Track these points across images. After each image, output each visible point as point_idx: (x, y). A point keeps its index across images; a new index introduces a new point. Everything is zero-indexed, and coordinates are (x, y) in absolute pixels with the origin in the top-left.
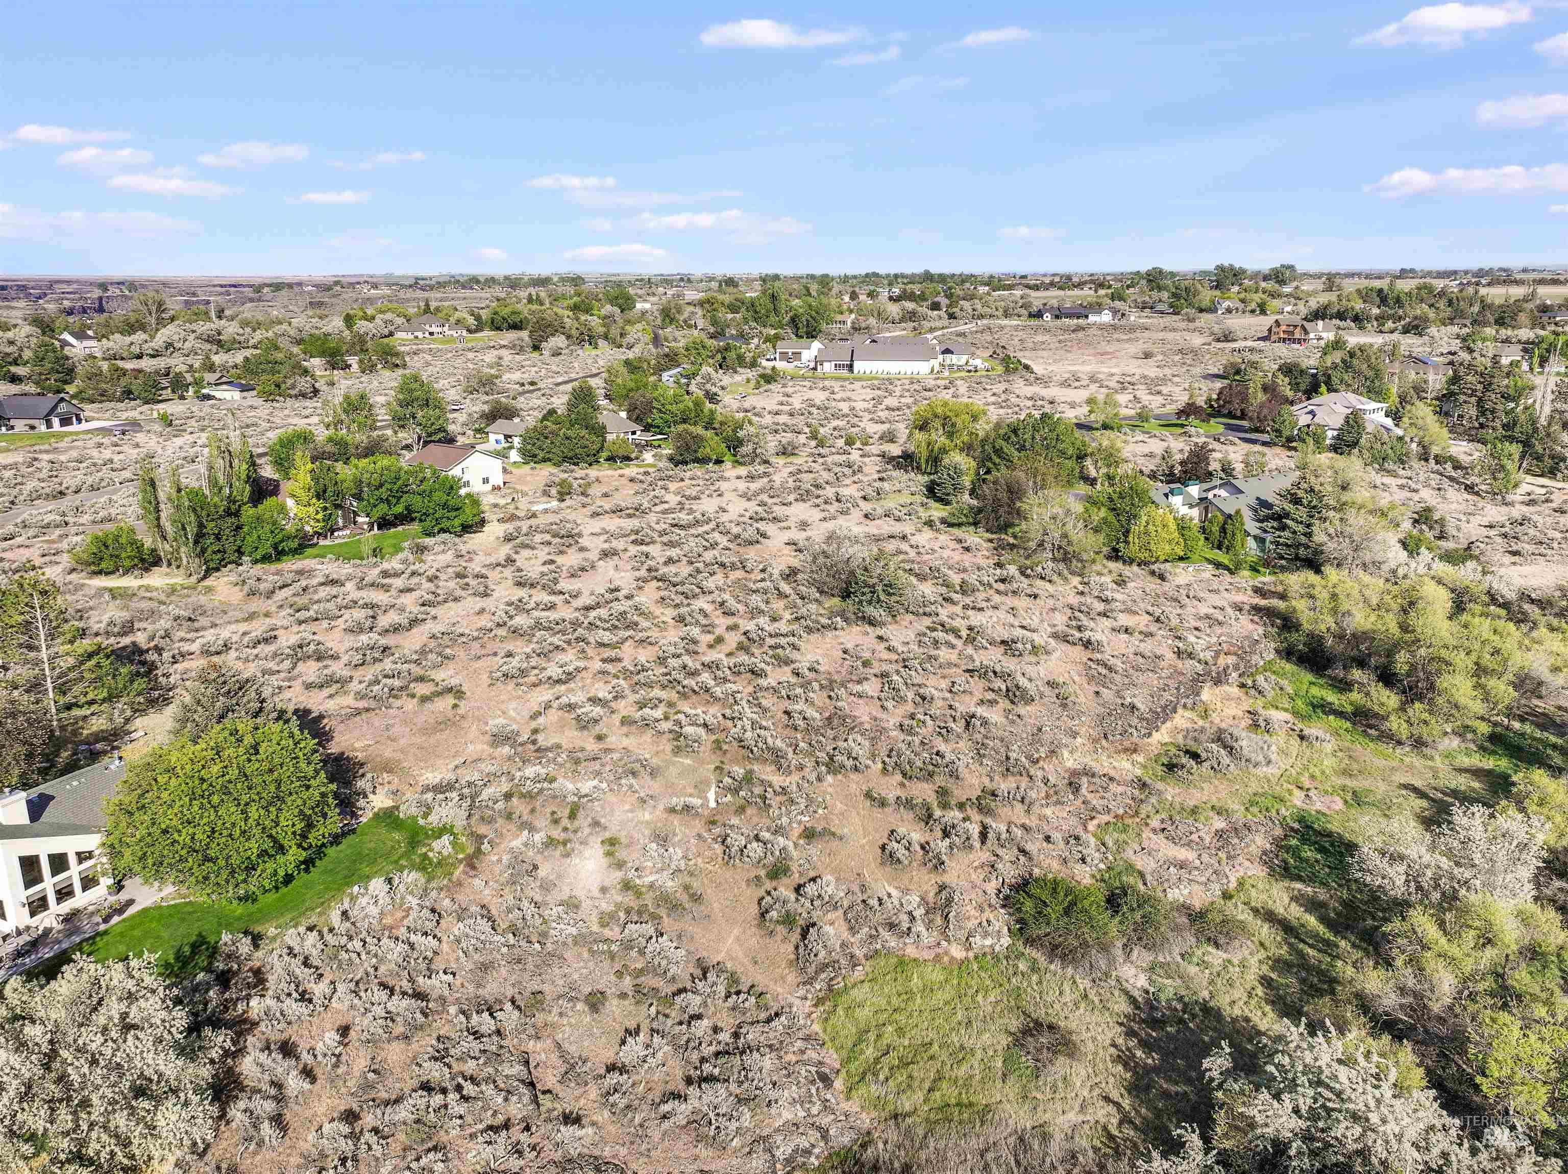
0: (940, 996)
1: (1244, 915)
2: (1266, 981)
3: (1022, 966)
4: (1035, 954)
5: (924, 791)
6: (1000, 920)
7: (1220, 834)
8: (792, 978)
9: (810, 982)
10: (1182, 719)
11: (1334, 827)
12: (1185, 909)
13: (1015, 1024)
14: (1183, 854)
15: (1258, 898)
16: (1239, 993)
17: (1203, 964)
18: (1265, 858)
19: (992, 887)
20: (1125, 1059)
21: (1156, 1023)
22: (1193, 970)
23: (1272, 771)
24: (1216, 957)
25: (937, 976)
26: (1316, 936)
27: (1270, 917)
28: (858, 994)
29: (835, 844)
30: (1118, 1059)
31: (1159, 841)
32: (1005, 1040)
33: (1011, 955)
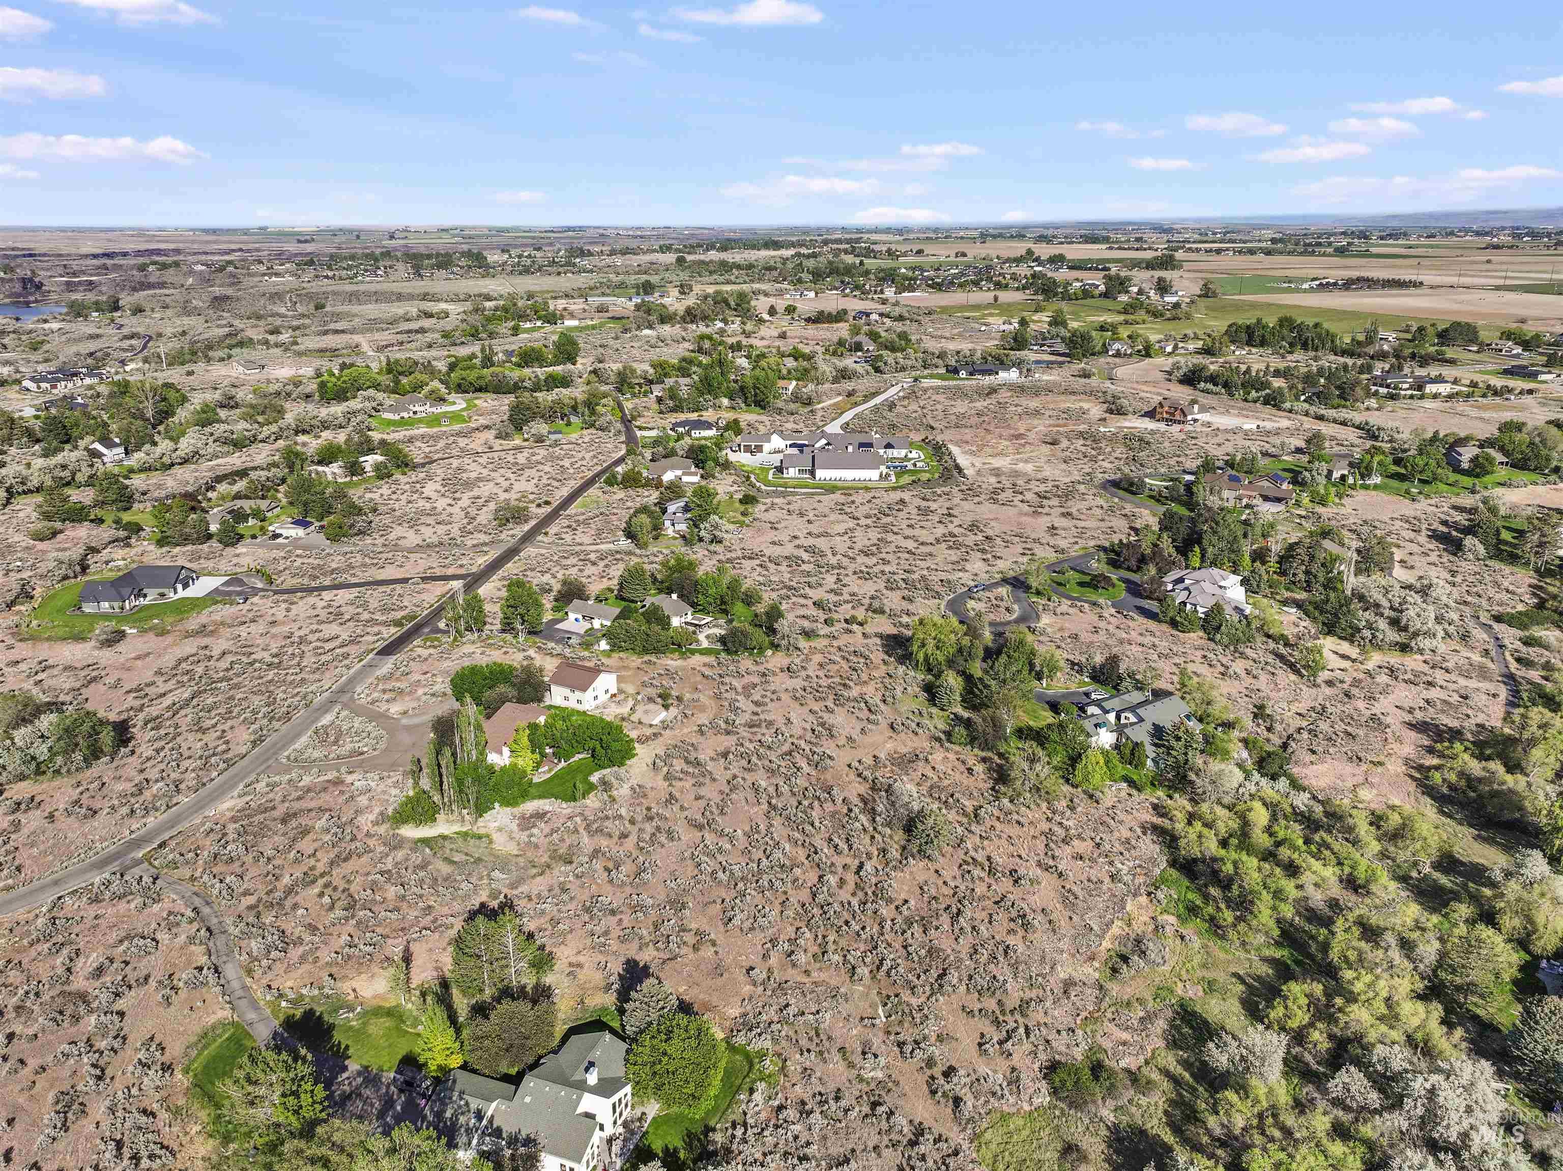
0: (1025, 1133)
1: (1155, 1076)
2: (1166, 1112)
3: (1057, 1113)
4: (1062, 1105)
5: (991, 1004)
6: (1044, 1085)
7: (1142, 1020)
8: (956, 1129)
9: (964, 1130)
10: (1117, 928)
11: (1198, 1009)
12: (1128, 1071)
13: (1059, 1146)
14: (1125, 1036)
15: (1161, 1062)
16: (1155, 1121)
17: (1139, 1106)
18: (1165, 1035)
19: (1036, 1066)
20: (1108, 1160)
21: (1119, 1140)
22: (1133, 1109)
23: (1167, 968)
24: (1144, 1101)
25: (1021, 1122)
26: (1187, 1084)
27: (1166, 1073)
28: (988, 1136)
29: (954, 1043)
30: (1105, 1160)
31: (1110, 1027)
32: (1057, 1155)
33: (1053, 1107)
